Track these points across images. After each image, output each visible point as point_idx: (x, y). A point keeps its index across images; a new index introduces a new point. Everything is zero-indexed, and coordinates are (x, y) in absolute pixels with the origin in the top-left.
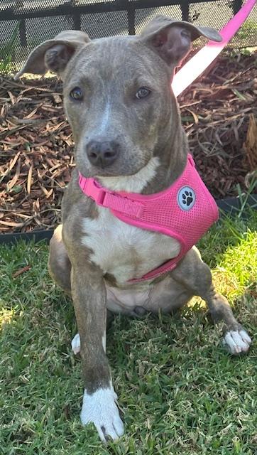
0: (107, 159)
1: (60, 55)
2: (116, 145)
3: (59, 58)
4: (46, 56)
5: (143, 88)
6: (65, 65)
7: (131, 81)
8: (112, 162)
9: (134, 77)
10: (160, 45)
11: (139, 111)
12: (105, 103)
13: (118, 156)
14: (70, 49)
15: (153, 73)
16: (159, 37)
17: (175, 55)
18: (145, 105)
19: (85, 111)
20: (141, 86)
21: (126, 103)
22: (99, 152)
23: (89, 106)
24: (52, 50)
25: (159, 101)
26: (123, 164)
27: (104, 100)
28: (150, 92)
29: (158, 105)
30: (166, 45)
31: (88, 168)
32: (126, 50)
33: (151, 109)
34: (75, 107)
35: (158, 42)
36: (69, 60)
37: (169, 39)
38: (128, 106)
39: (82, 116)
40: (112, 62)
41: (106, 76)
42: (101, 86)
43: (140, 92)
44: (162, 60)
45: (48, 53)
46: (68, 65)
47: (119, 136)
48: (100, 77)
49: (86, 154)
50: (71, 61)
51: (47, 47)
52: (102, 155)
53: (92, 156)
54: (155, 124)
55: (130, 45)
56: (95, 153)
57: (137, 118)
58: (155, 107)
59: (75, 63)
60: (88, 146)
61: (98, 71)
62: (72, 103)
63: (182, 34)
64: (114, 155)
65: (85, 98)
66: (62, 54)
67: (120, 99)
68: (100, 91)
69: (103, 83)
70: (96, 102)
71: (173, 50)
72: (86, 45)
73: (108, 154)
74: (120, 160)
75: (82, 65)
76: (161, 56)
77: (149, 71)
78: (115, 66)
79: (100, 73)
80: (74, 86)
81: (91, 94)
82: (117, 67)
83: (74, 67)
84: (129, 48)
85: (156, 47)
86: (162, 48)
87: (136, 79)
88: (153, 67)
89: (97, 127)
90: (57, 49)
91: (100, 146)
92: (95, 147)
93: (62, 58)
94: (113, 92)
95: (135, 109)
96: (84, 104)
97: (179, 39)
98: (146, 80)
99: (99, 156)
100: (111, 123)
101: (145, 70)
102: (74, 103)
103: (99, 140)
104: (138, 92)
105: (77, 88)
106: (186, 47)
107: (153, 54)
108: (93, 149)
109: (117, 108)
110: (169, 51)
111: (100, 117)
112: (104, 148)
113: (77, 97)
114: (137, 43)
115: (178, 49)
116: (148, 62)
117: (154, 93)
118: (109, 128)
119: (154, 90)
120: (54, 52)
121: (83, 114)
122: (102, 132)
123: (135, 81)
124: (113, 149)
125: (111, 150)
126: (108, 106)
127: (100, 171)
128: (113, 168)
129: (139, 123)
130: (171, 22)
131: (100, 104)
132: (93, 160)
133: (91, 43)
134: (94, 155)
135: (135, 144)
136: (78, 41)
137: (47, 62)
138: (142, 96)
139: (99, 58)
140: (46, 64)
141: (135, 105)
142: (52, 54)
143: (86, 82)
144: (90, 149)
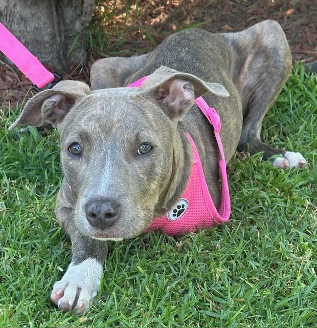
0: (107, 220)
1: (57, 105)
2: (117, 205)
3: (57, 108)
4: (43, 106)
5: (144, 144)
6: (62, 117)
7: (132, 136)
8: (112, 224)
9: (136, 132)
10: (162, 98)
11: (140, 168)
12: (105, 159)
13: (119, 217)
14: (69, 100)
15: (156, 128)
16: (161, 90)
18: (147, 162)
19: (84, 167)
20: (142, 141)
21: (127, 159)
22: (99, 212)
23: (88, 161)
24: (50, 100)
25: (161, 157)
26: (124, 226)
27: (104, 155)
28: (152, 148)
29: (160, 162)
30: (168, 99)
31: (87, 228)
32: (127, 102)
33: (153, 165)
34: (73, 163)
35: (161, 95)
36: (67, 111)
37: (171, 92)
38: (129, 163)
39: (80, 173)
40: (113, 116)
41: (106, 130)
43: (141, 147)
44: (164, 115)
45: (45, 103)
46: (66, 117)
47: (120, 196)
49: (85, 214)
50: (70, 113)
51: (45, 97)
52: (102, 216)
53: (92, 215)
54: (156, 183)
55: (131, 98)
56: (95, 212)
57: (138, 176)
58: (157, 164)
59: (74, 116)
60: (87, 206)
61: (97, 125)
62: (70, 158)
63: (184, 87)
64: (115, 215)
65: (85, 153)
66: (59, 105)
67: (121, 156)
68: (101, 146)
69: (103, 137)
70: (96, 157)
71: (176, 104)
72: (87, 96)
73: (109, 215)
74: (121, 221)
75: (80, 118)
76: (163, 109)
77: (152, 126)
78: (115, 120)
79: (101, 126)
80: (72, 141)
81: (90, 150)
82: (118, 121)
83: (72, 120)
84: (130, 101)
85: (158, 99)
86: (164, 101)
87: (138, 134)
88: (155, 122)
89: (96, 185)
90: (55, 99)
91: (100, 206)
92: (95, 207)
93: (60, 108)
94: (113, 148)
95: (137, 166)
96: (83, 160)
97: (182, 92)
98: (149, 135)
99: (99, 216)
100: (111, 181)
101: (147, 125)
102: (73, 159)
103: (99, 199)
104: (139, 148)
105: (75, 144)
106: (189, 101)
107: (156, 107)
108: (93, 209)
109: (117, 165)
110: (172, 104)
111: (100, 174)
112: (105, 208)
113: (75, 152)
114: (138, 96)
115: (181, 103)
116: (151, 116)
117: (156, 150)
118: (110, 187)
119: (156, 146)
120: (52, 102)
121: (82, 170)
122: (102, 191)
123: (137, 136)
124: (114, 209)
125: (112, 211)
126: (108, 163)
127: (99, 231)
128: (113, 229)
129: (140, 180)
130: (174, 74)
131: (100, 159)
132: (92, 219)
133: (91, 95)
134: (93, 215)
135: (136, 205)
136: (78, 92)
137: (45, 113)
138: (143, 152)
139: (99, 111)
140: (43, 114)
141: (135, 161)
142: (50, 104)
143: (85, 137)
144: (90, 209)
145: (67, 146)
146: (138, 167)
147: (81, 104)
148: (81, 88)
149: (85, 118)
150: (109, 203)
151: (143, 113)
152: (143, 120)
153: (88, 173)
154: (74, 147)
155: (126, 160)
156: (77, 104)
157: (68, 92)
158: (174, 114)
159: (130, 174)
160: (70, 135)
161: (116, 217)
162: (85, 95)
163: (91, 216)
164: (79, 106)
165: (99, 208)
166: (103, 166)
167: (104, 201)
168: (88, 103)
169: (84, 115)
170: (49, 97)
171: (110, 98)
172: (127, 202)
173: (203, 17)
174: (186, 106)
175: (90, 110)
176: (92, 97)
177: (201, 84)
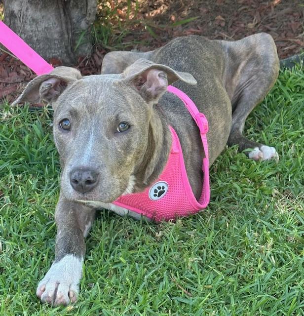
0: (87, 186)
1: (53, 87)
2: (96, 174)
3: (53, 90)
4: (41, 87)
5: (123, 123)
6: (57, 96)
7: (113, 117)
8: (91, 190)
9: (116, 113)
10: (141, 84)
11: (118, 143)
12: (89, 135)
13: (98, 184)
14: (63, 84)
15: (133, 111)
16: (141, 77)
17: (153, 93)
18: (124, 138)
19: (71, 140)
20: (121, 121)
22: (81, 179)
23: (75, 135)
24: (47, 82)
25: (137, 135)
26: (102, 191)
27: (88, 132)
28: (130, 126)
29: (136, 138)
30: (145, 85)
31: (70, 192)
32: (110, 89)
33: (129, 142)
34: (63, 136)
35: (139, 81)
36: (61, 92)
37: (148, 79)
38: (109, 139)
39: (68, 145)
40: (98, 99)
41: (92, 111)
42: (87, 119)
43: (120, 126)
44: (142, 99)
45: (43, 85)
46: (60, 97)
47: (99, 167)
48: (87, 111)
49: (69, 180)
50: (62, 94)
51: (44, 79)
52: (82, 182)
54: (132, 155)
55: (114, 84)
56: (77, 179)
57: (117, 151)
58: (133, 140)
59: (66, 97)
60: (71, 173)
61: (85, 106)
62: (60, 132)
63: (159, 75)
64: (94, 182)
65: (73, 128)
66: (55, 87)
67: (102, 132)
68: (86, 123)
69: (89, 116)
70: (82, 132)
71: (152, 90)
72: (77, 81)
73: (89, 182)
74: (99, 187)
75: (71, 99)
76: (140, 94)
77: (130, 109)
78: (100, 102)
79: (87, 107)
80: (63, 118)
81: (77, 126)
82: (102, 104)
83: (64, 100)
84: (113, 87)
85: (137, 85)
86: (143, 87)
87: (118, 115)
88: (134, 105)
89: (80, 156)
90: (52, 82)
91: (81, 174)
92: (77, 175)
93: (55, 90)
94: (97, 125)
95: (115, 141)
96: (71, 134)
97: (157, 80)
98: (126, 116)
99: (80, 182)
100: (93, 153)
101: (126, 108)
102: (63, 132)
103: (82, 168)
104: (119, 126)
105: (65, 120)
106: (163, 87)
107: (134, 93)
108: (76, 176)
109: (99, 140)
110: (149, 90)
111: (84, 147)
112: (86, 176)
113: (65, 127)
114: (120, 83)
115: (156, 89)
116: (130, 100)
117: (132, 129)
118: (91, 158)
119: (133, 125)
120: (49, 84)
121: (70, 143)
122: (84, 162)
123: (117, 117)
124: (93, 177)
125: (92, 178)
126: (92, 137)
127: (81, 195)
128: (92, 194)
129: (118, 154)
130: (151, 65)
131: (85, 135)
132: (75, 185)
133: (81, 80)
134: (76, 181)
135: (113, 174)
136: (70, 77)
137: (42, 93)
138: (122, 130)
139: (86, 95)
140: (40, 94)
141: (115, 137)
142: (47, 86)
143: (74, 113)
144: (73, 176)
145: (59, 121)
146: (117, 142)
147: (73, 87)
148: (73, 74)
149: (75, 99)
150: (90, 172)
151: (124, 98)
152: (122, 104)
153: (74, 146)
154: (64, 123)
155: (107, 136)
156: (69, 88)
157: (62, 76)
158: (151, 98)
159: (109, 147)
160: (61, 112)
161: (95, 184)
162: (76, 79)
163: (74, 182)
164: (70, 90)
165: (80, 176)
166: (87, 139)
167: (85, 170)
169: (73, 97)
170: (46, 80)
171: (97, 84)
172: (105, 172)
173: (199, 8)
174: (160, 91)
175: (79, 93)
176: (82, 81)
177: (173, 73)
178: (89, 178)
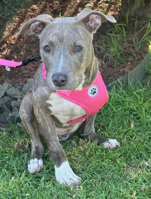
0: (62, 83)
2: (66, 76)
4: (31, 26)
5: (78, 46)
6: (40, 31)
7: (73, 43)
8: (64, 85)
9: (74, 41)
10: (87, 22)
11: (76, 58)
12: (61, 54)
13: (67, 82)
15: (83, 38)
17: (93, 27)
18: (79, 54)
22: (58, 80)
23: (53, 55)
25: (86, 52)
27: (60, 53)
28: (82, 48)
29: (85, 54)
30: (89, 23)
32: (70, 27)
33: (82, 56)
34: (46, 55)
36: (43, 29)
37: (90, 20)
40: (64, 33)
41: (61, 40)
42: (59, 46)
44: (87, 31)
45: (32, 25)
46: (42, 32)
48: (58, 41)
49: (52, 80)
51: (32, 22)
52: (60, 82)
53: (55, 81)
54: (84, 63)
55: (72, 24)
56: (57, 80)
57: (76, 62)
58: (84, 55)
60: (53, 77)
61: (57, 38)
63: (96, 17)
65: (51, 51)
66: (39, 25)
67: (67, 53)
68: (59, 48)
69: (60, 44)
70: (57, 53)
71: (92, 25)
72: (51, 23)
73: (63, 81)
74: (68, 83)
75: (49, 35)
76: (87, 28)
77: (81, 38)
78: (65, 35)
79: (59, 39)
81: (54, 50)
82: (66, 36)
83: (45, 35)
84: (72, 26)
85: (84, 23)
88: (83, 35)
89: (57, 67)
90: (37, 23)
91: (59, 77)
92: (56, 78)
93: (39, 27)
94: (64, 49)
95: (75, 57)
96: (51, 54)
97: (95, 20)
98: (80, 42)
99: (58, 82)
100: (63, 65)
101: (79, 38)
102: (46, 53)
103: (58, 74)
104: (76, 48)
105: (47, 46)
106: (98, 24)
107: (83, 28)
109: (66, 57)
111: (58, 62)
112: (61, 78)
113: (47, 50)
114: (75, 23)
115: (95, 25)
116: (81, 33)
117: (83, 49)
118: (63, 68)
119: (84, 47)
120: (35, 25)
121: (50, 59)
122: (59, 70)
123: (75, 43)
124: (65, 78)
125: (64, 79)
126: (62, 56)
127: (59, 88)
128: (65, 87)
129: (76, 64)
130: (91, 12)
131: (58, 55)
132: (55, 83)
133: (53, 22)
135: (74, 75)
136: (47, 21)
137: (32, 29)
138: (78, 50)
139: (57, 31)
141: (74, 55)
142: (34, 26)
143: (52, 44)
144: (54, 79)
145: (43, 47)
147: (49, 27)
148: (49, 19)
149: (51, 34)
150: (63, 76)
151: (78, 32)
152: (77, 36)
153: (53, 61)
154: (47, 48)
155: (70, 55)
156: (47, 27)
157: (42, 20)
158: (92, 30)
159: (72, 61)
160: (44, 42)
161: (66, 82)
164: (48, 28)
166: (60, 57)
167: (60, 75)
168: (52, 27)
171: (62, 24)
172: (70, 75)
174: (97, 26)
175: (53, 30)
176: (54, 23)
177: (104, 16)
178: (63, 79)
